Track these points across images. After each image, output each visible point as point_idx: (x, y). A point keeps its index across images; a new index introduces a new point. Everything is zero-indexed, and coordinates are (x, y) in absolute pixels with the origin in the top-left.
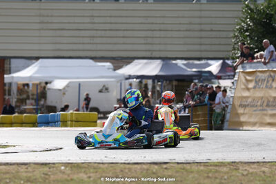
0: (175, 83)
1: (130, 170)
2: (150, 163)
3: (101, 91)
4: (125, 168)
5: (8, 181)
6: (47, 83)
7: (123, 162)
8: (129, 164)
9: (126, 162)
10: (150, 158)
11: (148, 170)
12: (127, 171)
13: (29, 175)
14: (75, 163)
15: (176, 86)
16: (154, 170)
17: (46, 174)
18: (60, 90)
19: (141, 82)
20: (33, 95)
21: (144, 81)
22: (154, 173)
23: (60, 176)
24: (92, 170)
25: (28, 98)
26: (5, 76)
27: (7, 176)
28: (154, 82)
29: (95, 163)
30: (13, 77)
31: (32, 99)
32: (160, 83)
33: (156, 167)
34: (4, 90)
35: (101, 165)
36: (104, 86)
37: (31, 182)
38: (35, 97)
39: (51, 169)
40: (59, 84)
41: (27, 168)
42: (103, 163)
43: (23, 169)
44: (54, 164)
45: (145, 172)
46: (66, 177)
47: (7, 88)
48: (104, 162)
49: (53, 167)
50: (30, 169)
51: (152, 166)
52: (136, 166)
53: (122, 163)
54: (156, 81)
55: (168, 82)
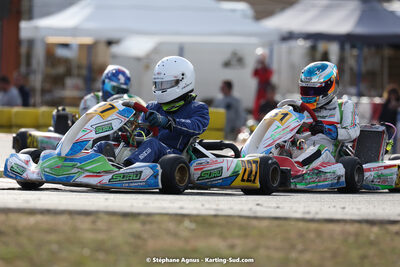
0: (387, 52)
1: (319, 234)
2: (360, 222)
3: (227, 64)
4: (308, 230)
5: (55, 247)
6: (110, 43)
7: (299, 215)
8: (312, 220)
9: (307, 216)
10: (355, 211)
11: (357, 235)
12: (312, 235)
13: (101, 236)
14: (197, 216)
15: (390, 59)
16: (372, 237)
17: (138, 237)
18: (138, 59)
19: (313, 48)
20: (79, 67)
21: (322, 46)
22: (372, 243)
23: (167, 242)
24: (236, 232)
25: (69, 73)
26: (24, 25)
27: (53, 237)
28: (342, 48)
29: (241, 217)
30: (37, 28)
31: (79, 76)
32: (355, 52)
33: (375, 229)
34: (18, 55)
35: (255, 222)
36: (234, 54)
37: (107, 252)
38: (84, 72)
39: (148, 227)
40: (136, 46)
41: (94, 222)
42: (256, 218)
43: (84, 223)
44: (149, 215)
45: (351, 239)
46: (180, 244)
47: (23, 50)
48: (259, 214)
49: (152, 222)
50: (100, 224)
51: (365, 227)
52: (331, 226)
53: (298, 220)
54: (347, 47)
55: (373, 50)
